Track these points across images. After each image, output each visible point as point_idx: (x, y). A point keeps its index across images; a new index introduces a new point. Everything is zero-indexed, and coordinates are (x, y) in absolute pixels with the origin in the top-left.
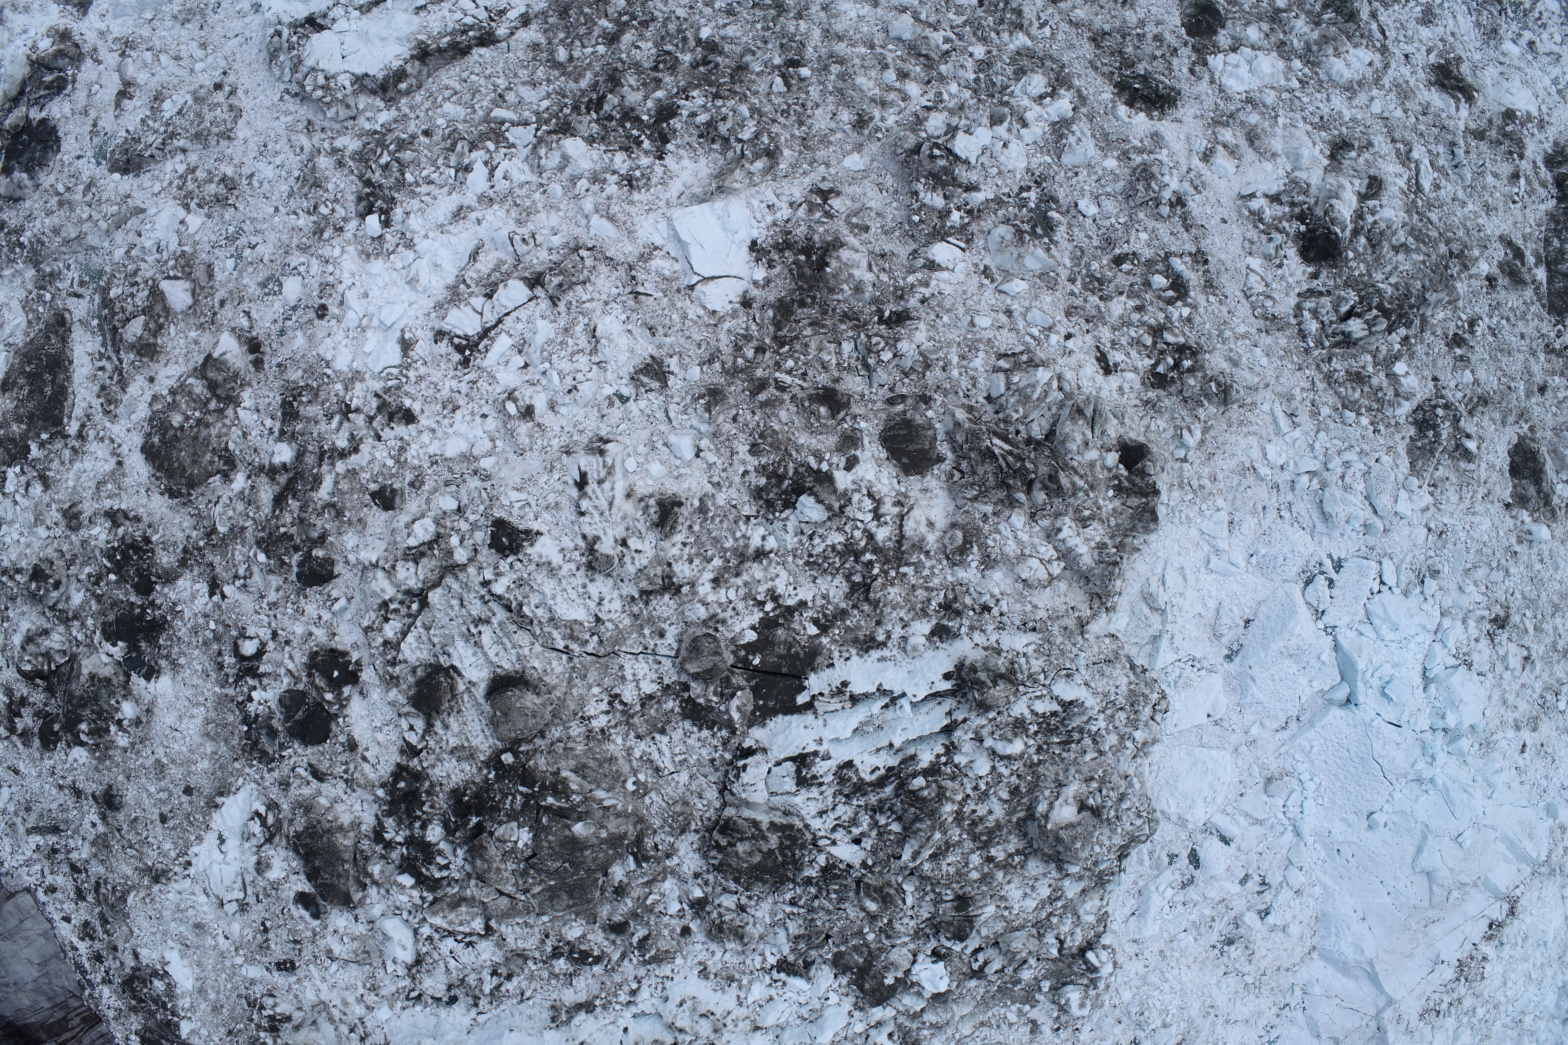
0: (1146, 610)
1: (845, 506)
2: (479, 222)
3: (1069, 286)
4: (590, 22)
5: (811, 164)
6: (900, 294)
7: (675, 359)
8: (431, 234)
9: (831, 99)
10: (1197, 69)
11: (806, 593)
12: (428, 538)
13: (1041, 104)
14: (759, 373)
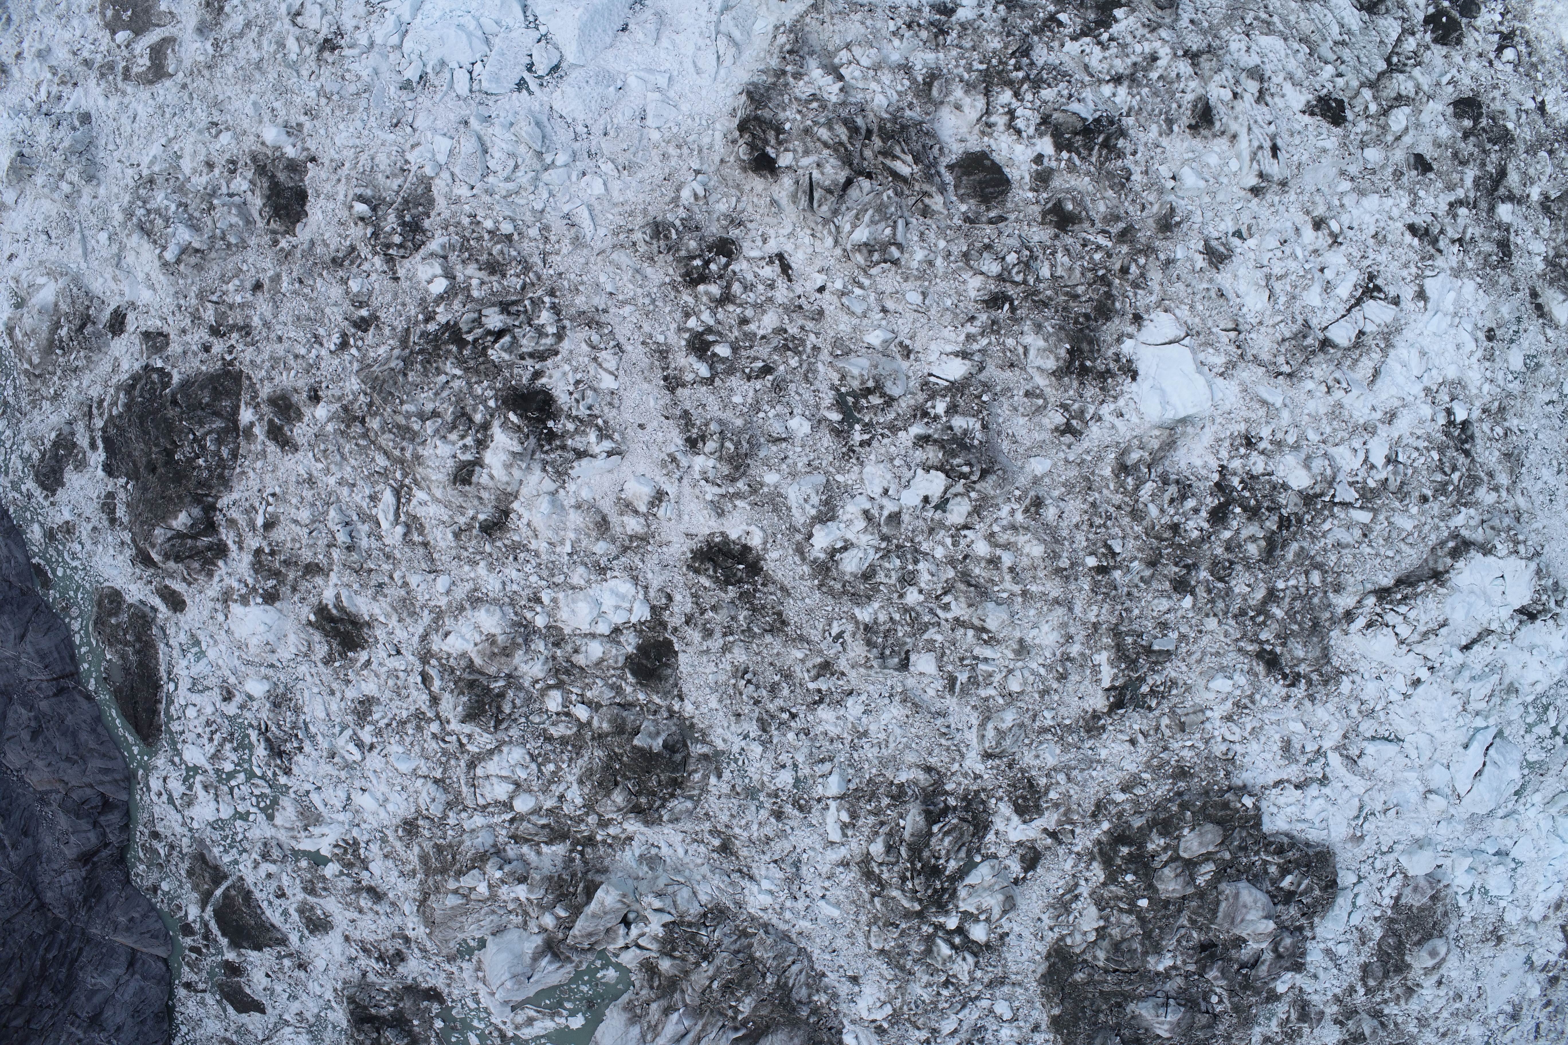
0: (737, 34)
1: (1040, 124)
2: (1374, 409)
3: (819, 342)
4: (1291, 614)
5: (1083, 461)
6: (994, 327)
7: (1198, 268)
8: (1412, 399)
9: (1065, 533)
10: (664, 601)
11: (1072, 47)
12: (1395, 111)
13: (846, 541)
14: (1125, 249)
